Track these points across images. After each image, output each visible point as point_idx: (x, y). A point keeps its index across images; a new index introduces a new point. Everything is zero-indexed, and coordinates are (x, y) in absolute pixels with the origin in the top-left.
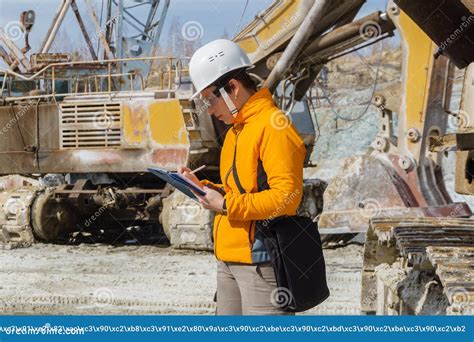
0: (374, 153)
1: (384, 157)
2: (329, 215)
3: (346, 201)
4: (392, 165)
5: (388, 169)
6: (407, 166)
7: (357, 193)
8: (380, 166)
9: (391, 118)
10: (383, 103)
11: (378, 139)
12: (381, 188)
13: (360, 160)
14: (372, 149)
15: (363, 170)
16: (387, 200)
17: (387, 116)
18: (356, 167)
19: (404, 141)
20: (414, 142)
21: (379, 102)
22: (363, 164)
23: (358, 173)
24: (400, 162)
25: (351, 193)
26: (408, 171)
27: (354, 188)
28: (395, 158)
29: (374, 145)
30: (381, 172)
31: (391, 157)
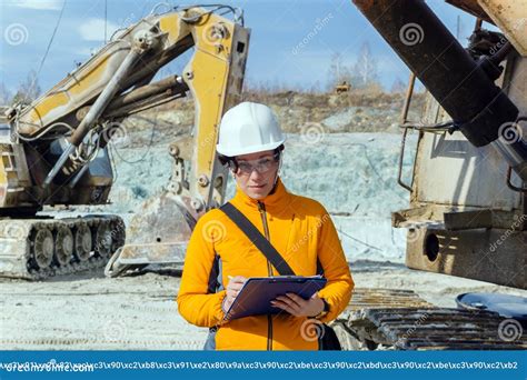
0: (168, 195)
1: (178, 199)
2: (130, 248)
3: (146, 235)
4: (184, 205)
5: (182, 209)
6: (198, 206)
7: (155, 229)
8: (175, 207)
9: (183, 166)
10: (178, 153)
11: (172, 183)
12: (176, 225)
13: (159, 200)
14: (167, 191)
15: (161, 209)
16: (181, 236)
17: (180, 164)
18: (155, 206)
19: (195, 186)
20: (204, 186)
21: (174, 152)
22: (161, 204)
23: (156, 212)
24: (192, 204)
25: (150, 229)
26: (198, 211)
27: (153, 225)
28: (187, 200)
29: (169, 188)
30: (176, 210)
31: (184, 198)
